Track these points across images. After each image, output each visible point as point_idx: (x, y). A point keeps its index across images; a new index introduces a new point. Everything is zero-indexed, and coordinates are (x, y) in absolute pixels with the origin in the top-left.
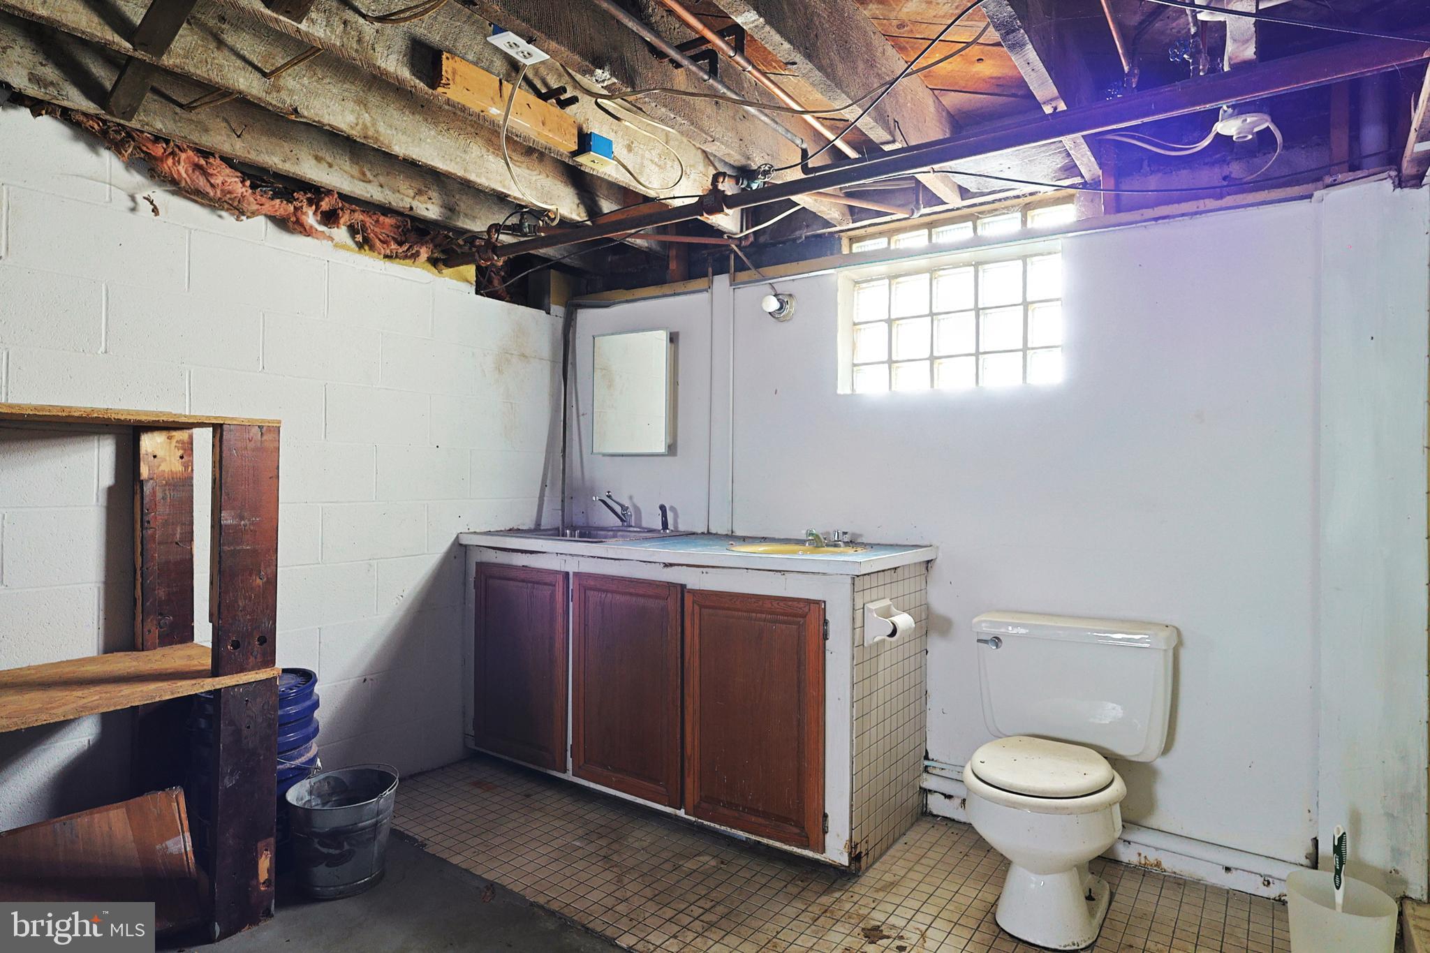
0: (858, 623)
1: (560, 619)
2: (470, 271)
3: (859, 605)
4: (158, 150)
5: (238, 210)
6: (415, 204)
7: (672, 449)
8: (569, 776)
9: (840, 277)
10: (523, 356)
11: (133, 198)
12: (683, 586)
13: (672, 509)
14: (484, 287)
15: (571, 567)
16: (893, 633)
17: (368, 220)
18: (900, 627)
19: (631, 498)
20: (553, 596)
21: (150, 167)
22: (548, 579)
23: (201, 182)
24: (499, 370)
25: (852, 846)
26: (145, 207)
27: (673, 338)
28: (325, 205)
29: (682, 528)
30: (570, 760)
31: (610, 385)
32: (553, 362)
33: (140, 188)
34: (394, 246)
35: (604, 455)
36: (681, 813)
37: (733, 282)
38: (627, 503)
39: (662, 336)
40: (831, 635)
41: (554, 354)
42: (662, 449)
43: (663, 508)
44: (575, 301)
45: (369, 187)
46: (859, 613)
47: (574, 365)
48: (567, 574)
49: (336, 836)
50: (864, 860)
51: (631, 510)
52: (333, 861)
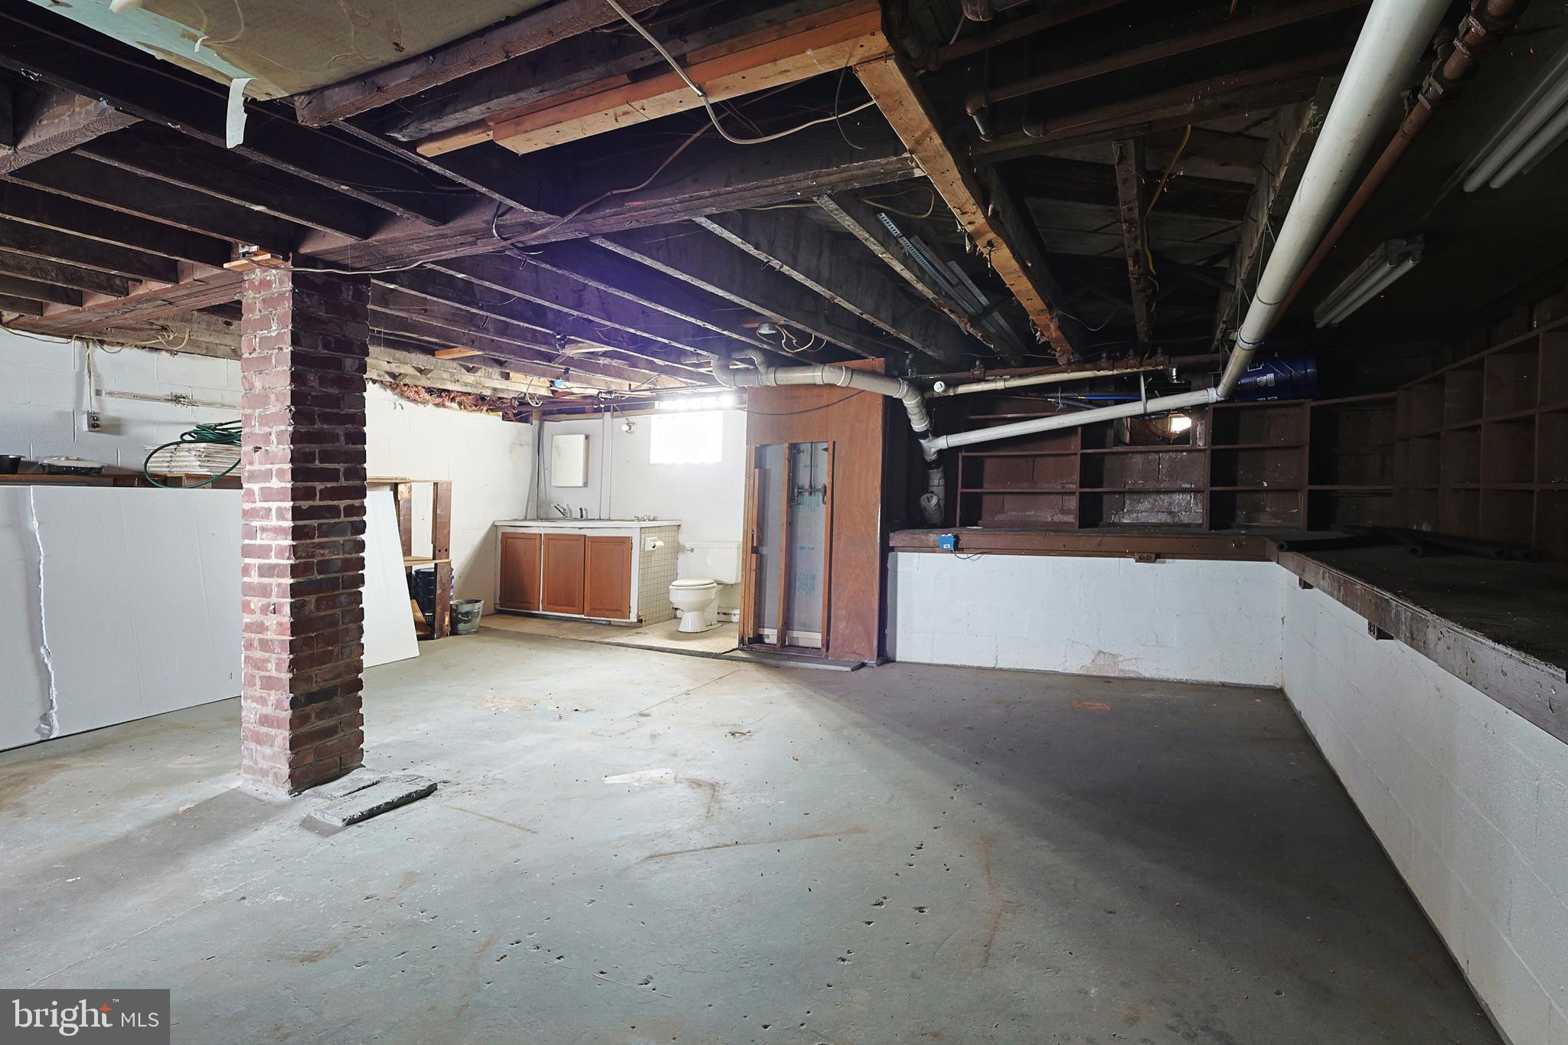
0: (643, 543)
1: (538, 552)
2: (501, 413)
3: (643, 537)
4: (406, 388)
5: (425, 402)
6: (482, 391)
7: (585, 484)
8: (541, 612)
9: (654, 418)
10: (521, 445)
11: (395, 404)
12: (585, 536)
13: (585, 510)
14: (505, 418)
15: (543, 531)
16: (654, 547)
17: (465, 399)
18: (657, 545)
19: (568, 505)
20: (535, 544)
21: (402, 395)
22: (534, 537)
23: (417, 397)
24: (511, 451)
25: (639, 616)
26: (399, 407)
27: (587, 437)
28: (452, 395)
29: (589, 518)
30: (541, 605)
31: (559, 454)
32: (533, 446)
33: (397, 400)
34: (474, 407)
35: (557, 487)
36: (583, 616)
37: (613, 417)
38: (566, 508)
39: (582, 437)
40: (633, 548)
41: (534, 442)
42: (581, 484)
43: (581, 509)
44: (544, 418)
45: (467, 388)
46: (643, 541)
47: (543, 446)
48: (541, 535)
49: (467, 614)
50: (644, 623)
51: (567, 510)
52: (466, 622)
